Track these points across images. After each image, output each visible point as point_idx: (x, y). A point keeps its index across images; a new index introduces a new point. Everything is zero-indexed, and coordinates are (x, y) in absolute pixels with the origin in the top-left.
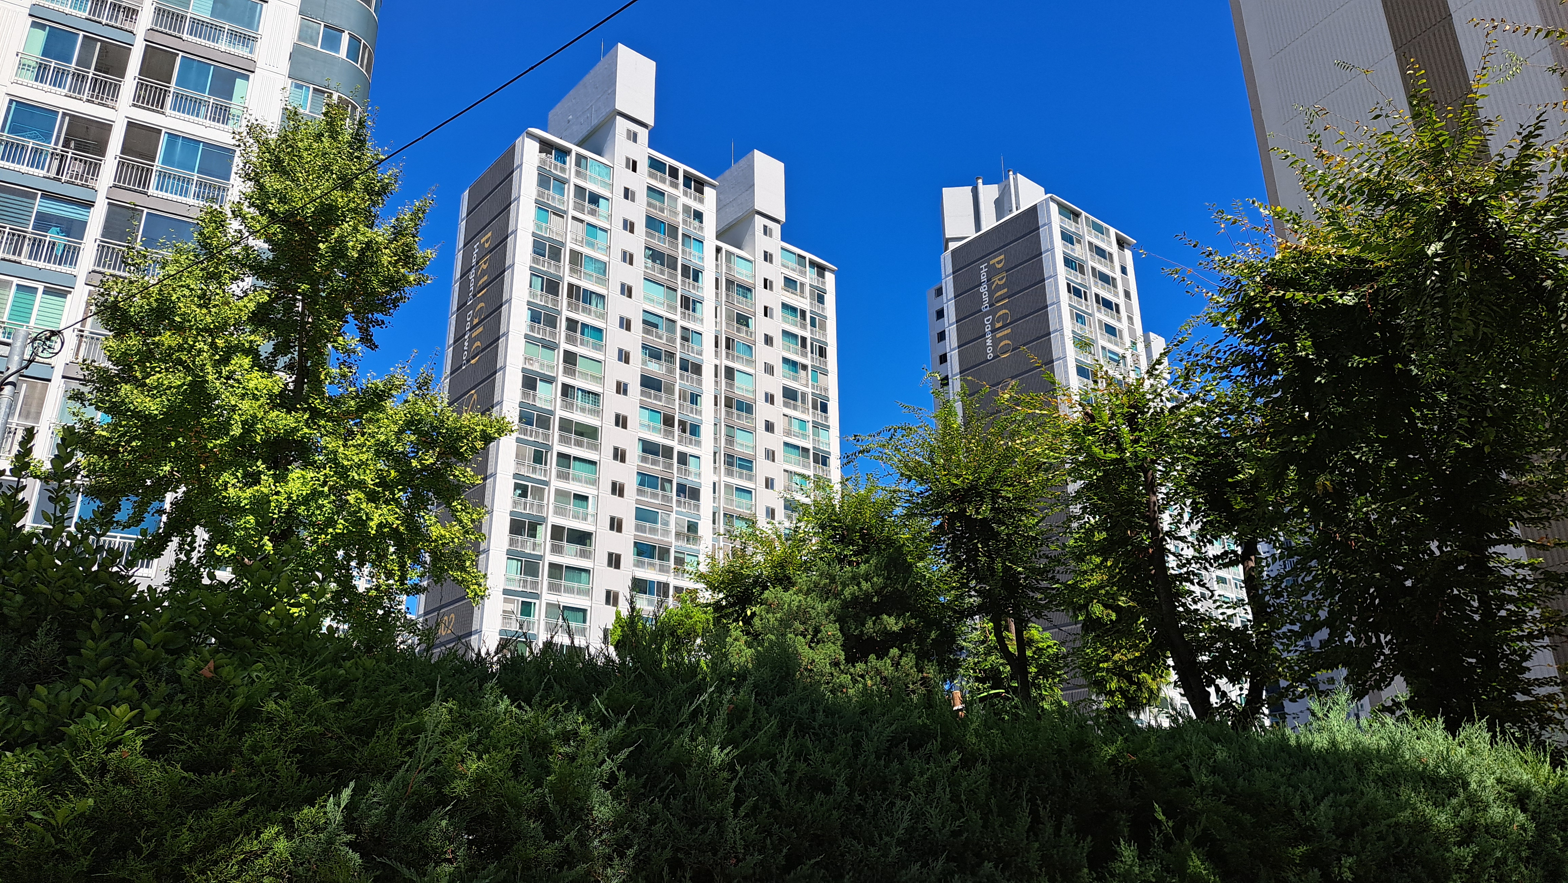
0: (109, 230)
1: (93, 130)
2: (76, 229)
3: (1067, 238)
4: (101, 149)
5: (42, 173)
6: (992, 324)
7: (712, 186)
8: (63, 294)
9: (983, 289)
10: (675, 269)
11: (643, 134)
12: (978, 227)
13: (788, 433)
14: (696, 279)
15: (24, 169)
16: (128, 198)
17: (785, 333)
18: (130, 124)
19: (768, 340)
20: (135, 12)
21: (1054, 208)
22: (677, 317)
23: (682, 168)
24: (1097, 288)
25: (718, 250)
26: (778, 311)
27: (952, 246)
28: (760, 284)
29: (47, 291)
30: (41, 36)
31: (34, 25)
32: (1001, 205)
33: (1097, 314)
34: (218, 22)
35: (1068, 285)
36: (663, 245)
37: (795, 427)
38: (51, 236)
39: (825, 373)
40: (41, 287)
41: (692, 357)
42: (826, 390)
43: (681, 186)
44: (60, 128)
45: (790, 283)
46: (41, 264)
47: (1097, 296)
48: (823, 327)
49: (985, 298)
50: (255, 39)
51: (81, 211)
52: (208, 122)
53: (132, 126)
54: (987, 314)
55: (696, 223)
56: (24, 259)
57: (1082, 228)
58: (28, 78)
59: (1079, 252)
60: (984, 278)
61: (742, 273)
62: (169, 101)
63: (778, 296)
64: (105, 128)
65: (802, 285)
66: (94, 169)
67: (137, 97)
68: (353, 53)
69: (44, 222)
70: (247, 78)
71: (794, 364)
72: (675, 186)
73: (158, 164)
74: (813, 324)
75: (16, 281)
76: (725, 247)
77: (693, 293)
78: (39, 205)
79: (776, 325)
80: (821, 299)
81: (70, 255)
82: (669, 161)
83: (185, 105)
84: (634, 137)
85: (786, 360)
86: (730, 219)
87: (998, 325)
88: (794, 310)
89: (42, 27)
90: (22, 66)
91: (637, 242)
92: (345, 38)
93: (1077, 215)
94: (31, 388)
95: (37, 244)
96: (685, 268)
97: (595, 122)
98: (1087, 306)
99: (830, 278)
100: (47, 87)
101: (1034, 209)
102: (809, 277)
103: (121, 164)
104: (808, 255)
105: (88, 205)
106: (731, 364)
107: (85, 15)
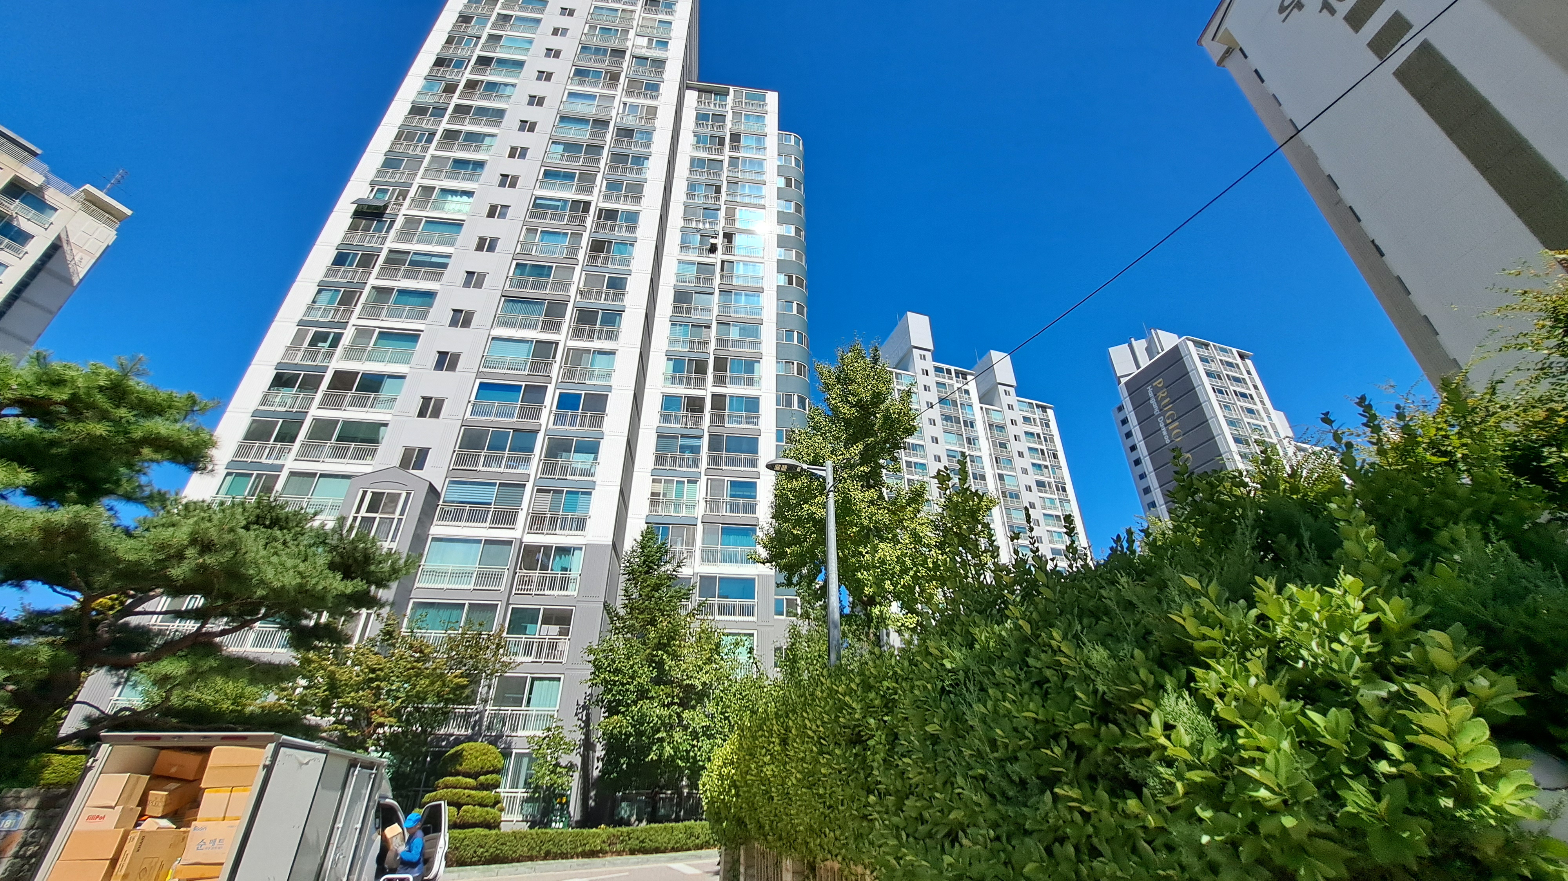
0: (711, 448)
1: (697, 402)
2: (696, 450)
3: (1203, 360)
4: (702, 410)
5: (679, 426)
6: (1164, 421)
7: (971, 374)
8: (695, 482)
9: (1153, 401)
10: (960, 423)
11: (929, 355)
12: (1138, 367)
13: (1044, 508)
14: (972, 426)
15: (672, 425)
16: (717, 430)
17: (1030, 449)
18: (713, 395)
19: (1021, 454)
20: (707, 343)
21: (1190, 344)
22: (966, 450)
23: (952, 368)
24: (1233, 387)
25: (981, 408)
26: (1023, 437)
27: (1123, 380)
28: (1009, 423)
29: (689, 482)
30: (671, 363)
31: (668, 359)
32: (1150, 351)
33: (1238, 403)
34: (743, 339)
35: (1213, 389)
36: (950, 411)
37: (1048, 504)
38: (686, 455)
39: (1060, 468)
40: (686, 480)
41: (978, 471)
42: (1063, 478)
43: (954, 378)
44: (684, 404)
45: (1026, 419)
46: (685, 469)
47: (1235, 391)
48: (1052, 441)
49: (1155, 406)
50: (760, 343)
51: (698, 440)
52: (745, 387)
53: (714, 396)
54: (1159, 416)
55: (967, 396)
56: (678, 469)
57: (1213, 351)
58: (669, 384)
59: (1213, 367)
60: (1151, 395)
61: (996, 418)
62: (728, 380)
63: (1021, 428)
64: (702, 399)
65: (1034, 419)
66: (700, 419)
67: (714, 382)
68: (800, 341)
69: (683, 449)
70: (759, 362)
71: (1039, 466)
72: (951, 379)
73: (727, 412)
74: (1046, 440)
75: (676, 479)
76: (984, 406)
77: (972, 435)
78: (681, 441)
79: (1024, 445)
80: (1047, 425)
81: (696, 463)
82: (945, 366)
83: (735, 381)
84: (923, 358)
85: (1034, 465)
86: (983, 391)
87: (1168, 422)
88: (1032, 434)
89: (671, 359)
90: (666, 379)
91: (935, 413)
92: (795, 334)
93: (1207, 345)
94: (688, 529)
95: (682, 459)
96: (965, 422)
97: (901, 355)
98: (1230, 399)
99: (1050, 413)
100: (677, 386)
101: (1176, 347)
102: (1038, 414)
103: (712, 415)
104: (1034, 402)
105: (700, 437)
106: (1001, 472)
107: (687, 350)
